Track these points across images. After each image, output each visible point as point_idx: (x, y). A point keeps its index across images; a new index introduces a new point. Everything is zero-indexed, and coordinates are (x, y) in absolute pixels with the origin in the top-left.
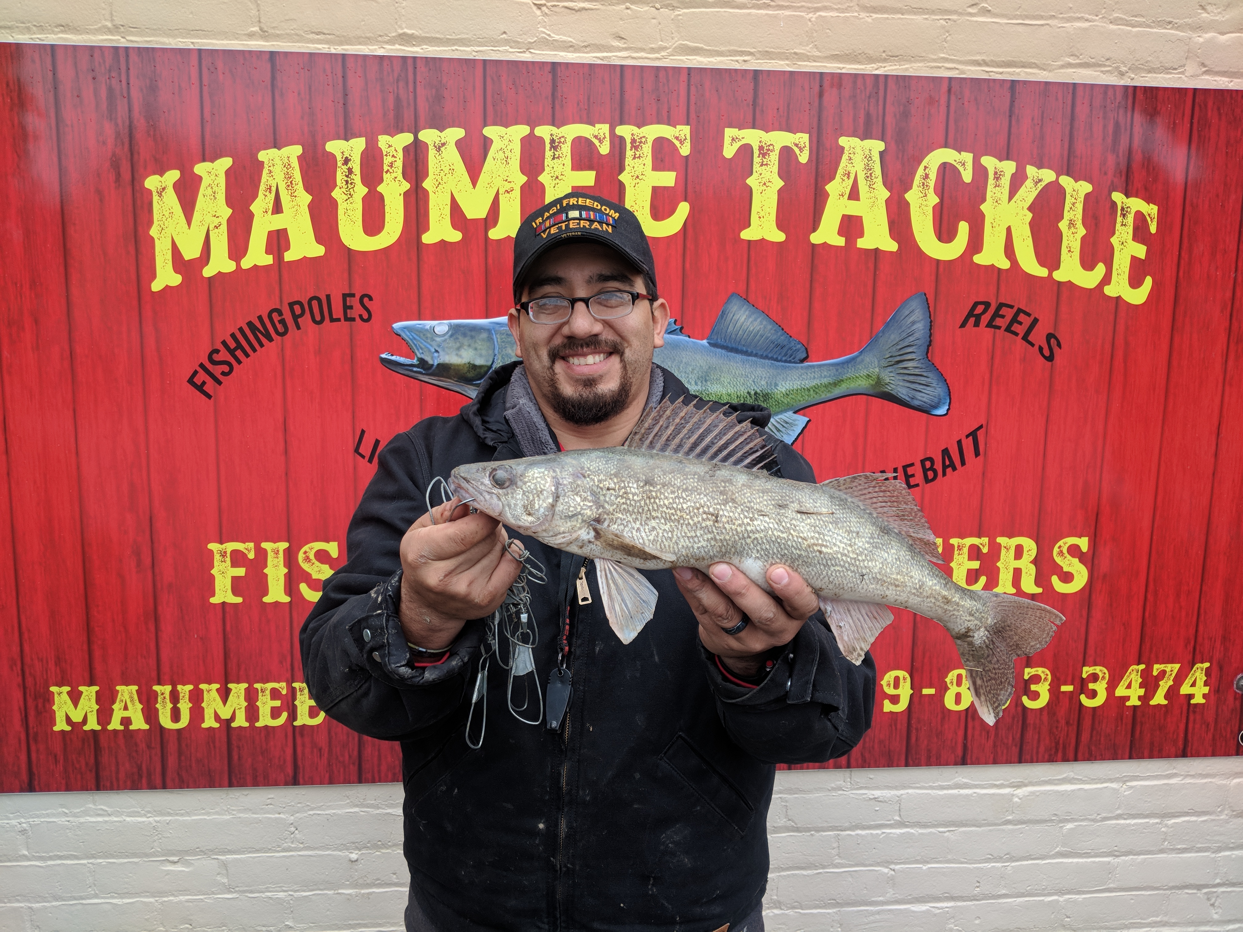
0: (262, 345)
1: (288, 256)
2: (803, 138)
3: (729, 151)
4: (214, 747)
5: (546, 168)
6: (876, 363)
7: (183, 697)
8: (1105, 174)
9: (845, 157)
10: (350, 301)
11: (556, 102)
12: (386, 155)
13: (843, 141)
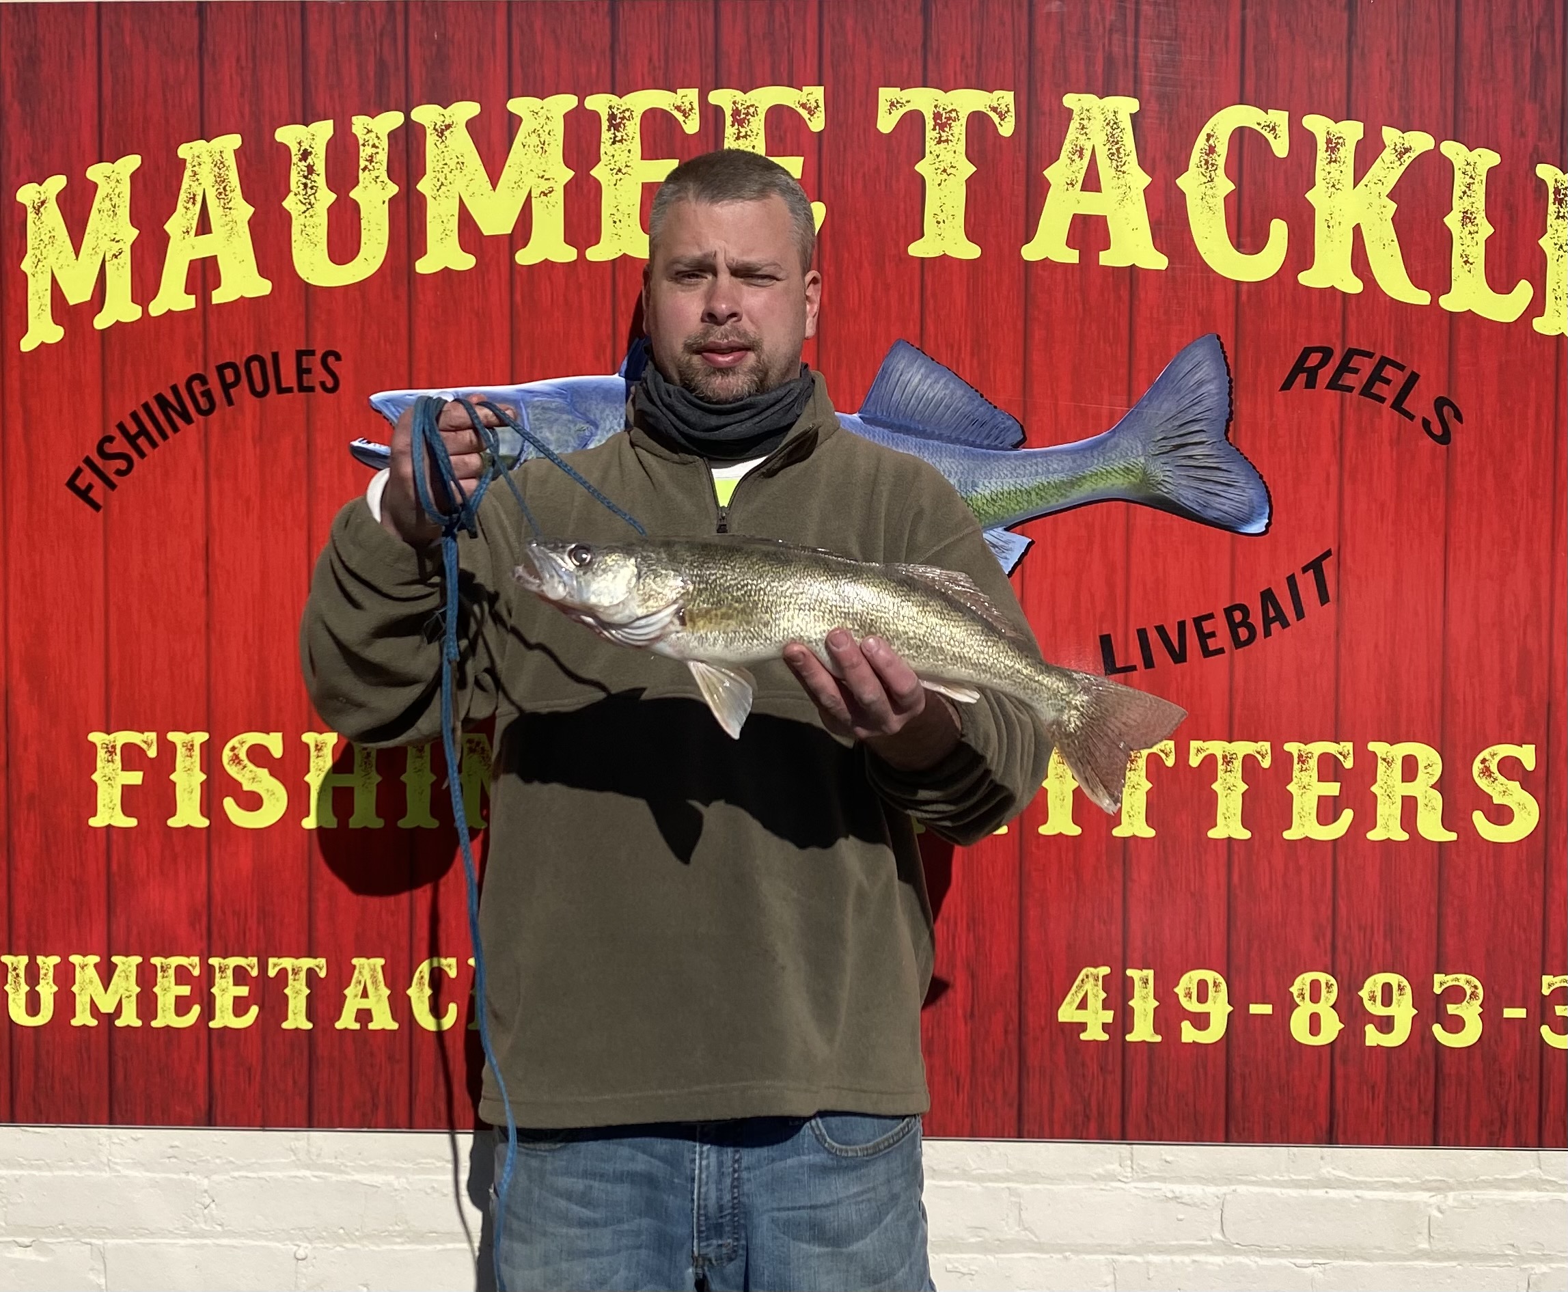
0: (175, 429)
1: (218, 297)
2: (1006, 98)
3: (886, 123)
4: (89, 1058)
5: (603, 156)
6: (1140, 448)
7: (45, 975)
8: (1523, 135)
9: (1074, 125)
10: (308, 361)
11: (617, 58)
12: (364, 145)
13: (1070, 100)
